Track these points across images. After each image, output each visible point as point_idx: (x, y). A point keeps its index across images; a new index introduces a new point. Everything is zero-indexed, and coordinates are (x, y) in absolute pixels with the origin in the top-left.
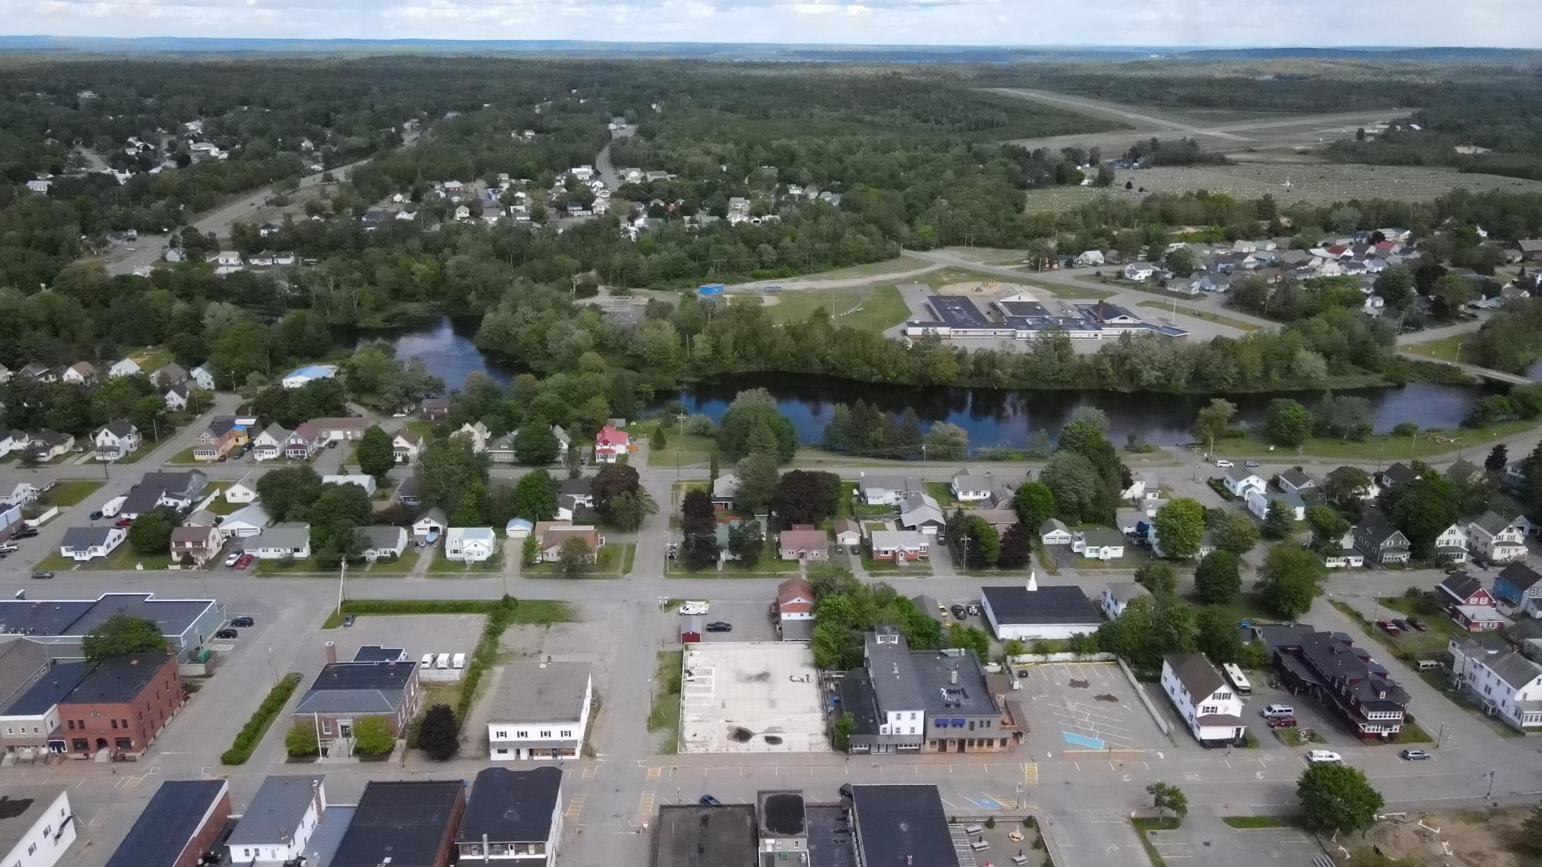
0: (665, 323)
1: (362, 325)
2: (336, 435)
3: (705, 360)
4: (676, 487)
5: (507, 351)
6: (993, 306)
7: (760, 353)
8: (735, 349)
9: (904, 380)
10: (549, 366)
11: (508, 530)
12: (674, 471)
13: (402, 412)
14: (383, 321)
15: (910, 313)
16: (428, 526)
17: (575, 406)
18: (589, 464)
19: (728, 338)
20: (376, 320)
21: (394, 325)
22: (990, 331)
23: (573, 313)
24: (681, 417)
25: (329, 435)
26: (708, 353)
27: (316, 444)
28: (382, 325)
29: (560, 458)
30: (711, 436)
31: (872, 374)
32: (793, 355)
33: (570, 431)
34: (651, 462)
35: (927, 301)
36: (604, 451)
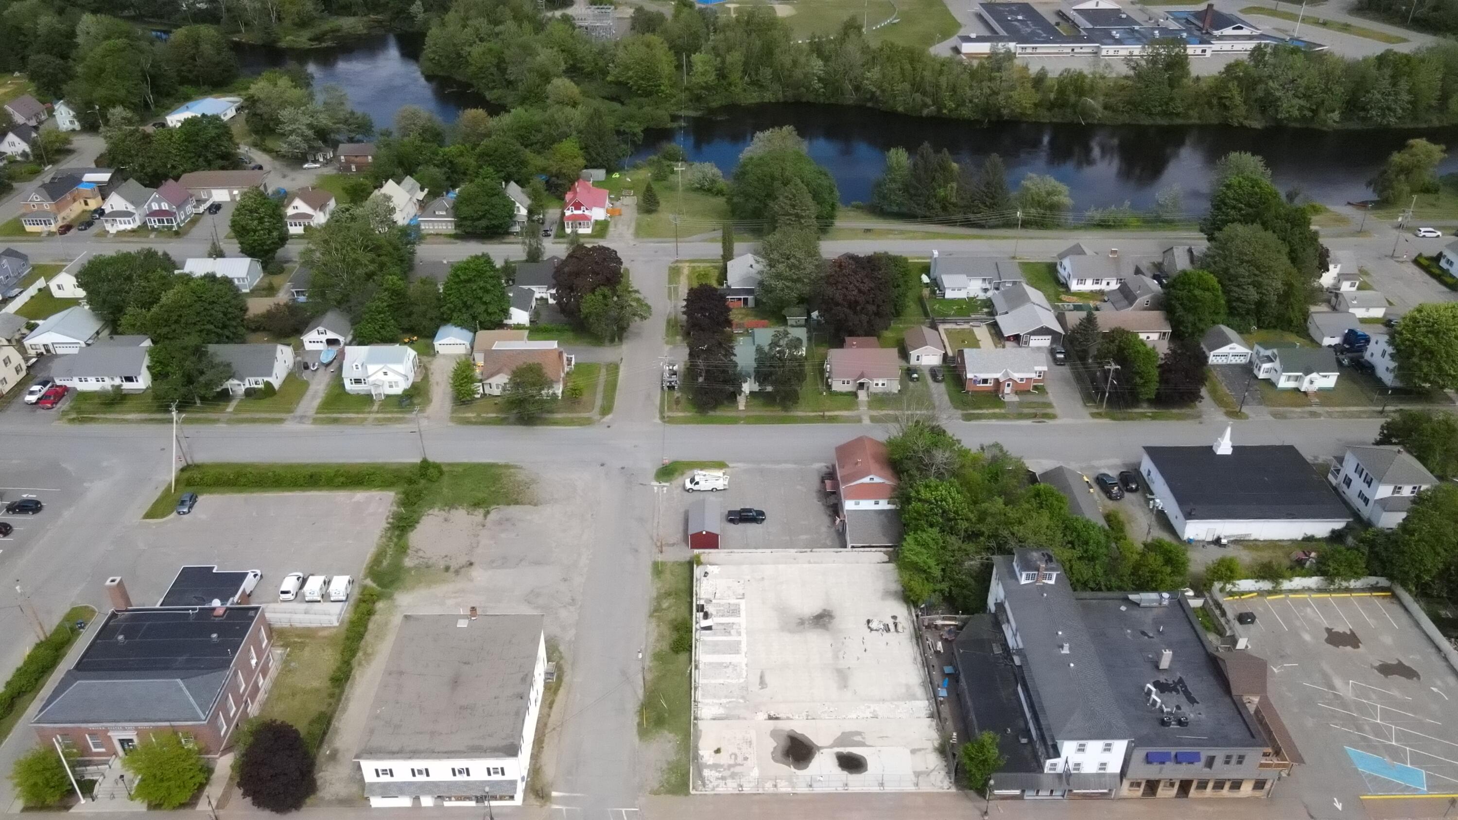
0: (654, 39)
1: (282, 45)
2: (220, 195)
3: (707, 88)
4: (674, 272)
5: (458, 78)
6: (1061, 14)
7: (777, 77)
8: (745, 72)
9: (966, 112)
10: (510, 97)
11: (437, 343)
12: (671, 246)
13: (315, 161)
14: (310, 40)
15: (959, 26)
16: (324, 338)
17: (539, 153)
18: (556, 236)
19: (735, 57)
20: (302, 39)
21: (324, 45)
22: (1066, 47)
23: (539, 27)
24: (679, 167)
25: (210, 196)
26: (712, 78)
27: (190, 209)
28: (307, 45)
29: (517, 228)
30: (720, 193)
31: (925, 105)
32: (820, 79)
33: (529, 190)
34: (640, 232)
35: (978, 9)
36: (574, 218)
